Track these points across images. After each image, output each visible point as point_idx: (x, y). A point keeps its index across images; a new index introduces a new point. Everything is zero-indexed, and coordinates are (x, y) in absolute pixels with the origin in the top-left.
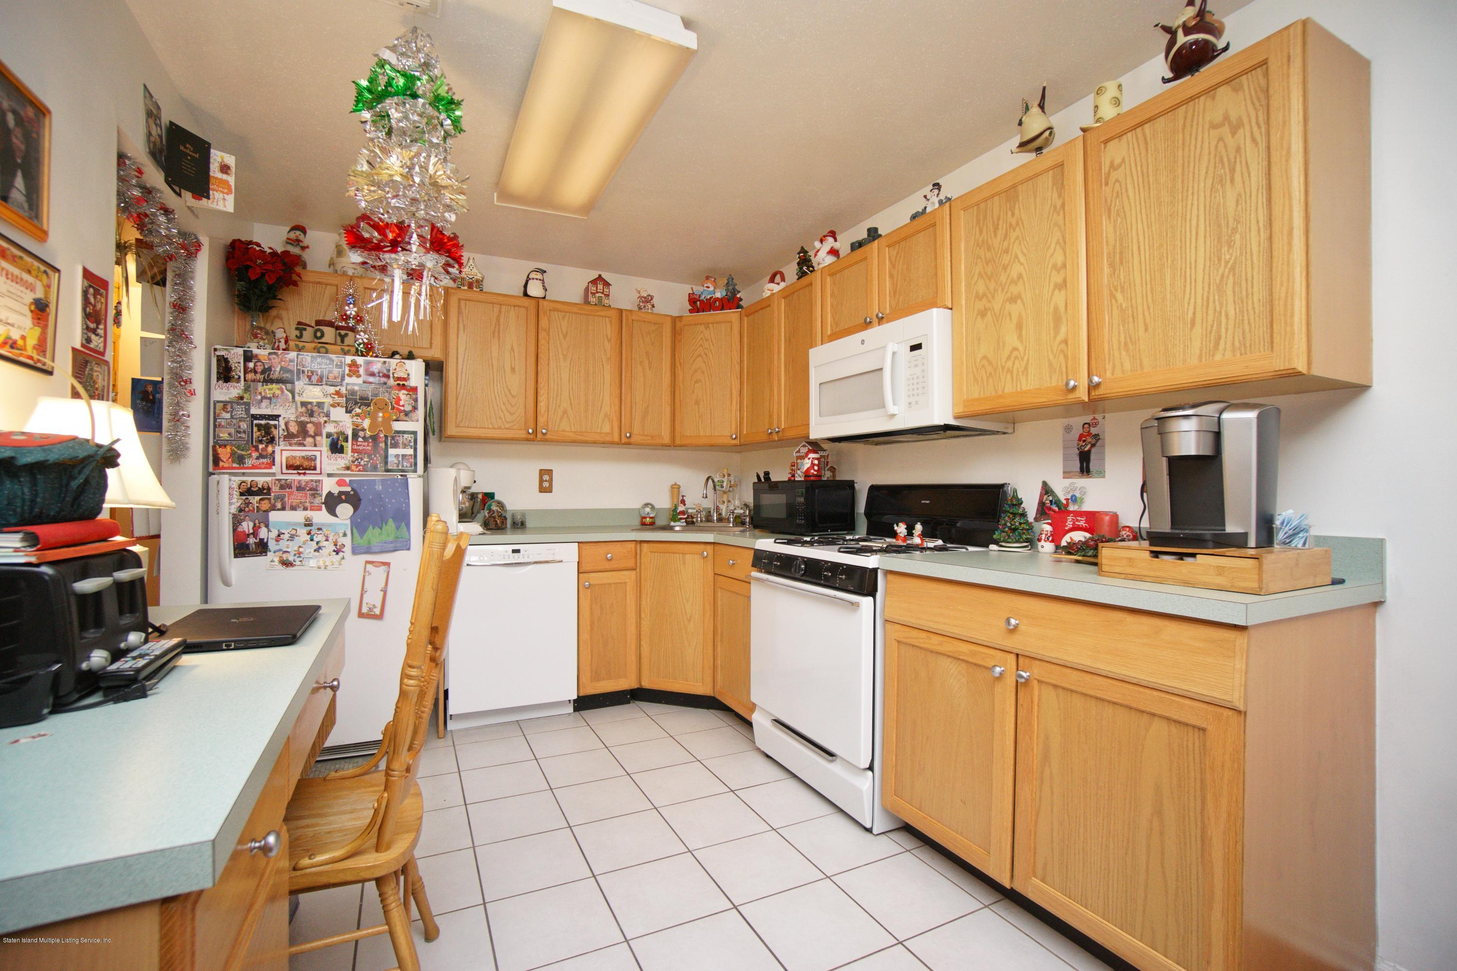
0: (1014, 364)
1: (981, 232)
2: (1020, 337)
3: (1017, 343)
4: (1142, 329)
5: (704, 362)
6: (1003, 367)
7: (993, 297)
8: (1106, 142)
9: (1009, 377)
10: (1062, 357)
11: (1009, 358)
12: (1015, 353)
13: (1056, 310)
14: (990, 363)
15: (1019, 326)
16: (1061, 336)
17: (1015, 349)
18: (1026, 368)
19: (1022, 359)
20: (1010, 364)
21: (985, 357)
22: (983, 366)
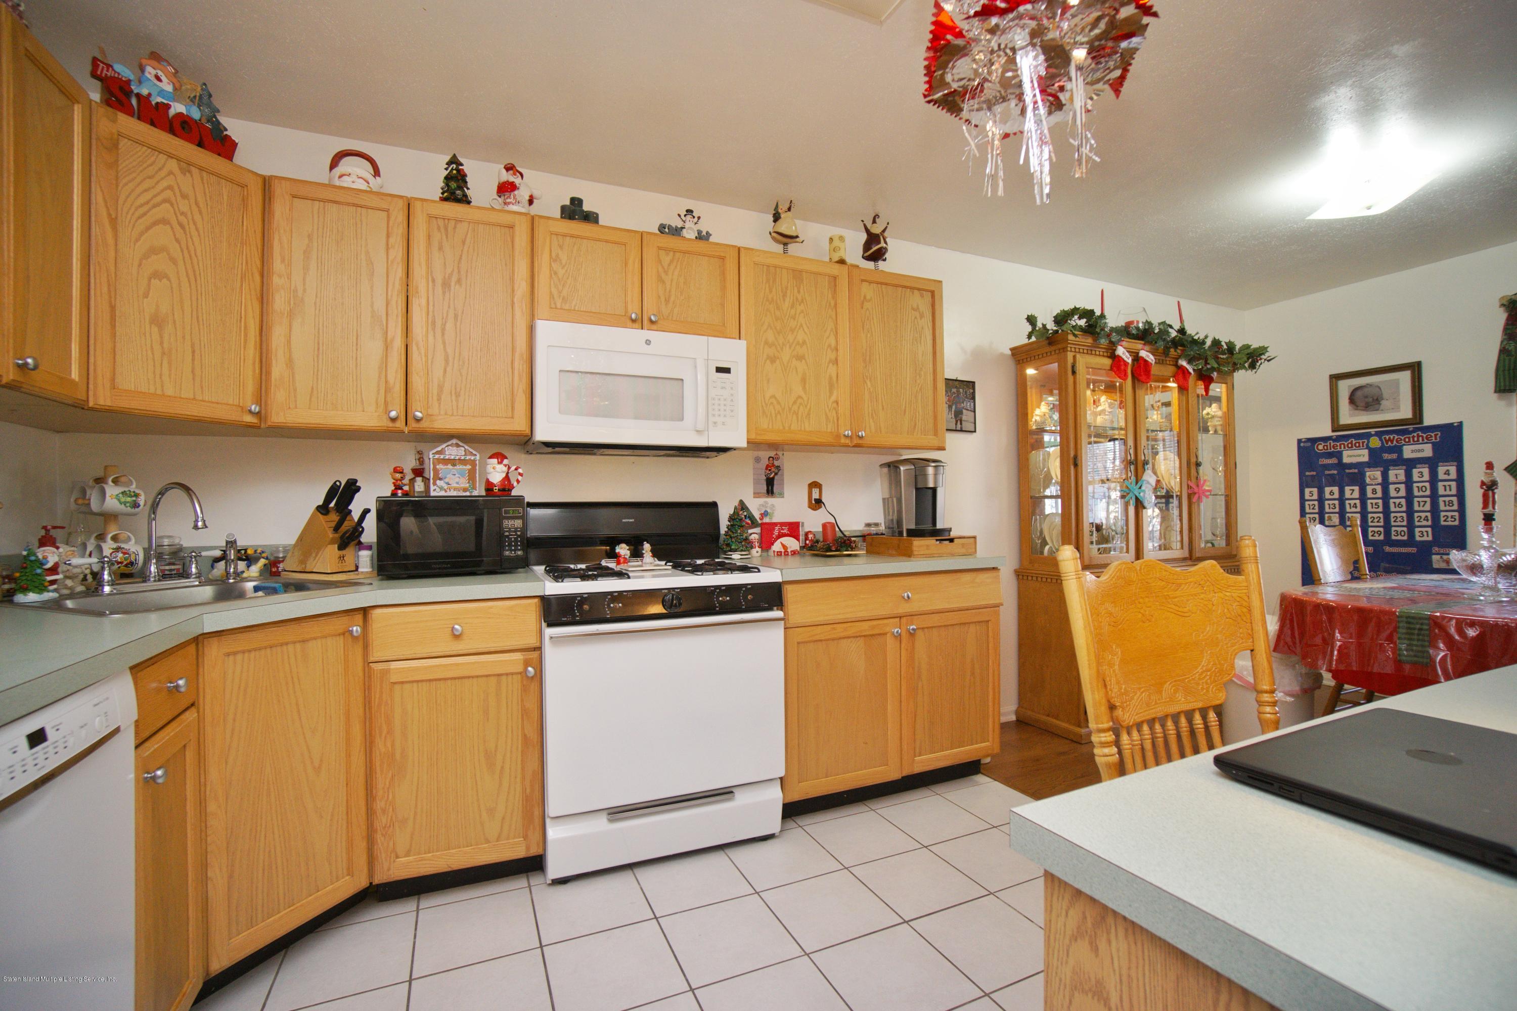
0: (799, 408)
1: (771, 291)
2: (804, 388)
3: (802, 394)
4: (881, 407)
5: (177, 241)
6: (790, 409)
7: (782, 349)
8: (863, 281)
9: (795, 417)
10: (834, 412)
11: (795, 403)
12: (800, 401)
13: (831, 378)
14: (779, 403)
15: (804, 380)
16: (833, 398)
17: (800, 397)
18: (809, 414)
19: (806, 406)
20: (795, 408)
21: (773, 397)
22: (772, 403)
